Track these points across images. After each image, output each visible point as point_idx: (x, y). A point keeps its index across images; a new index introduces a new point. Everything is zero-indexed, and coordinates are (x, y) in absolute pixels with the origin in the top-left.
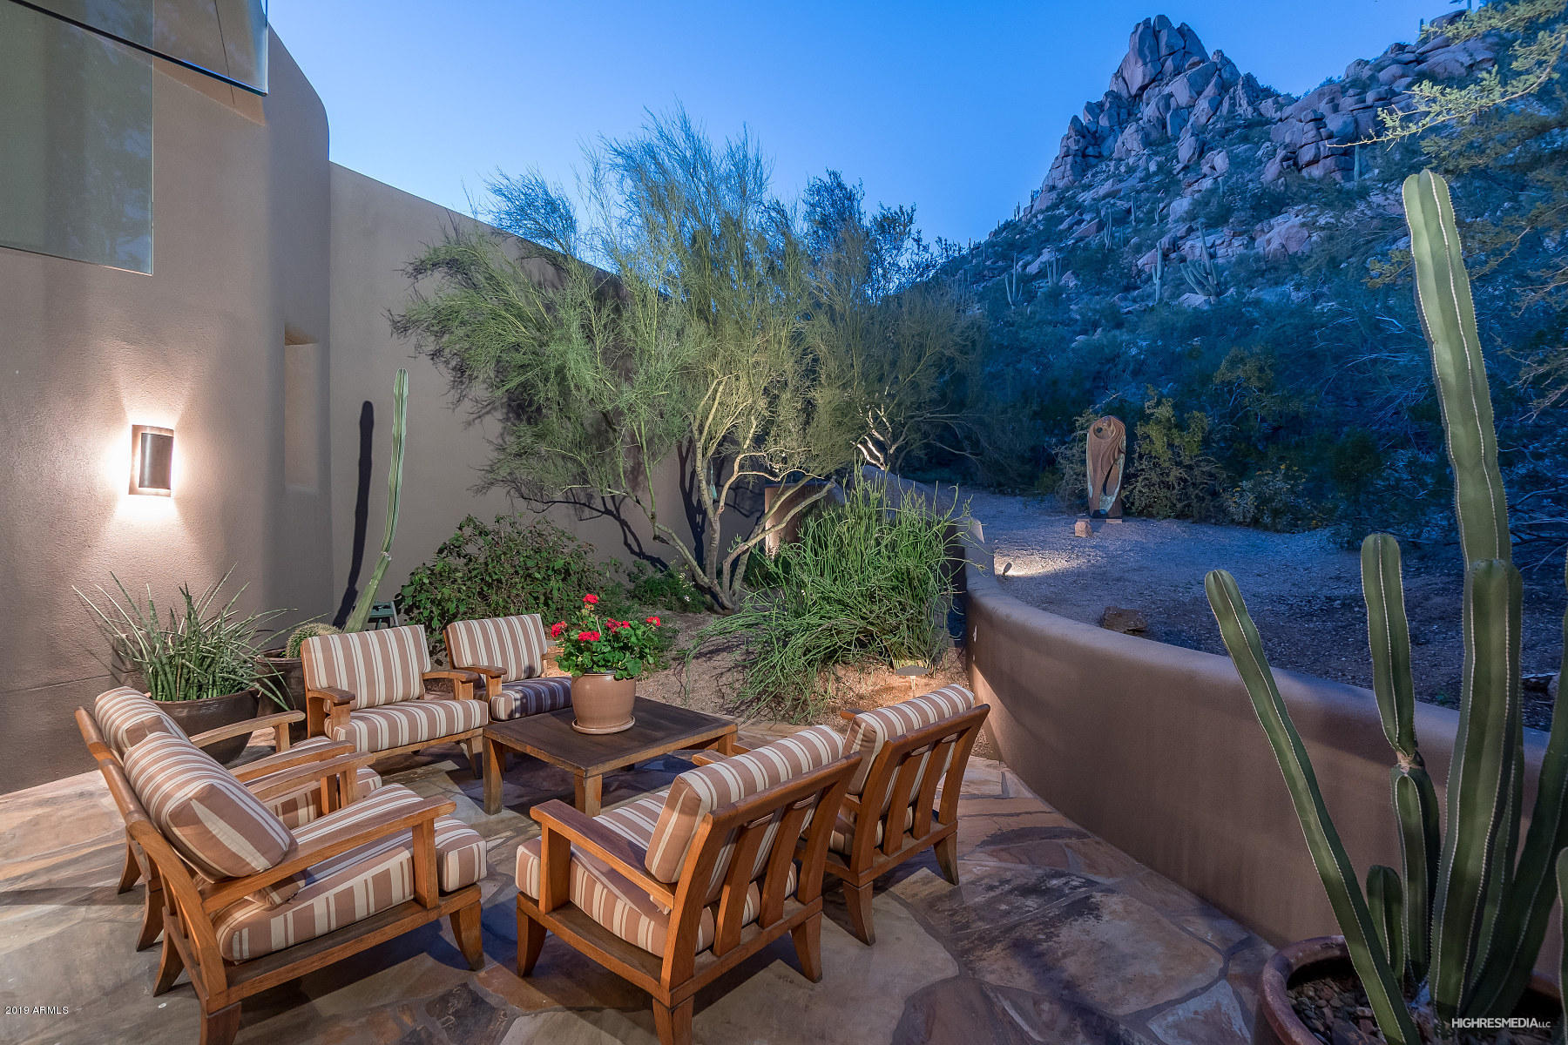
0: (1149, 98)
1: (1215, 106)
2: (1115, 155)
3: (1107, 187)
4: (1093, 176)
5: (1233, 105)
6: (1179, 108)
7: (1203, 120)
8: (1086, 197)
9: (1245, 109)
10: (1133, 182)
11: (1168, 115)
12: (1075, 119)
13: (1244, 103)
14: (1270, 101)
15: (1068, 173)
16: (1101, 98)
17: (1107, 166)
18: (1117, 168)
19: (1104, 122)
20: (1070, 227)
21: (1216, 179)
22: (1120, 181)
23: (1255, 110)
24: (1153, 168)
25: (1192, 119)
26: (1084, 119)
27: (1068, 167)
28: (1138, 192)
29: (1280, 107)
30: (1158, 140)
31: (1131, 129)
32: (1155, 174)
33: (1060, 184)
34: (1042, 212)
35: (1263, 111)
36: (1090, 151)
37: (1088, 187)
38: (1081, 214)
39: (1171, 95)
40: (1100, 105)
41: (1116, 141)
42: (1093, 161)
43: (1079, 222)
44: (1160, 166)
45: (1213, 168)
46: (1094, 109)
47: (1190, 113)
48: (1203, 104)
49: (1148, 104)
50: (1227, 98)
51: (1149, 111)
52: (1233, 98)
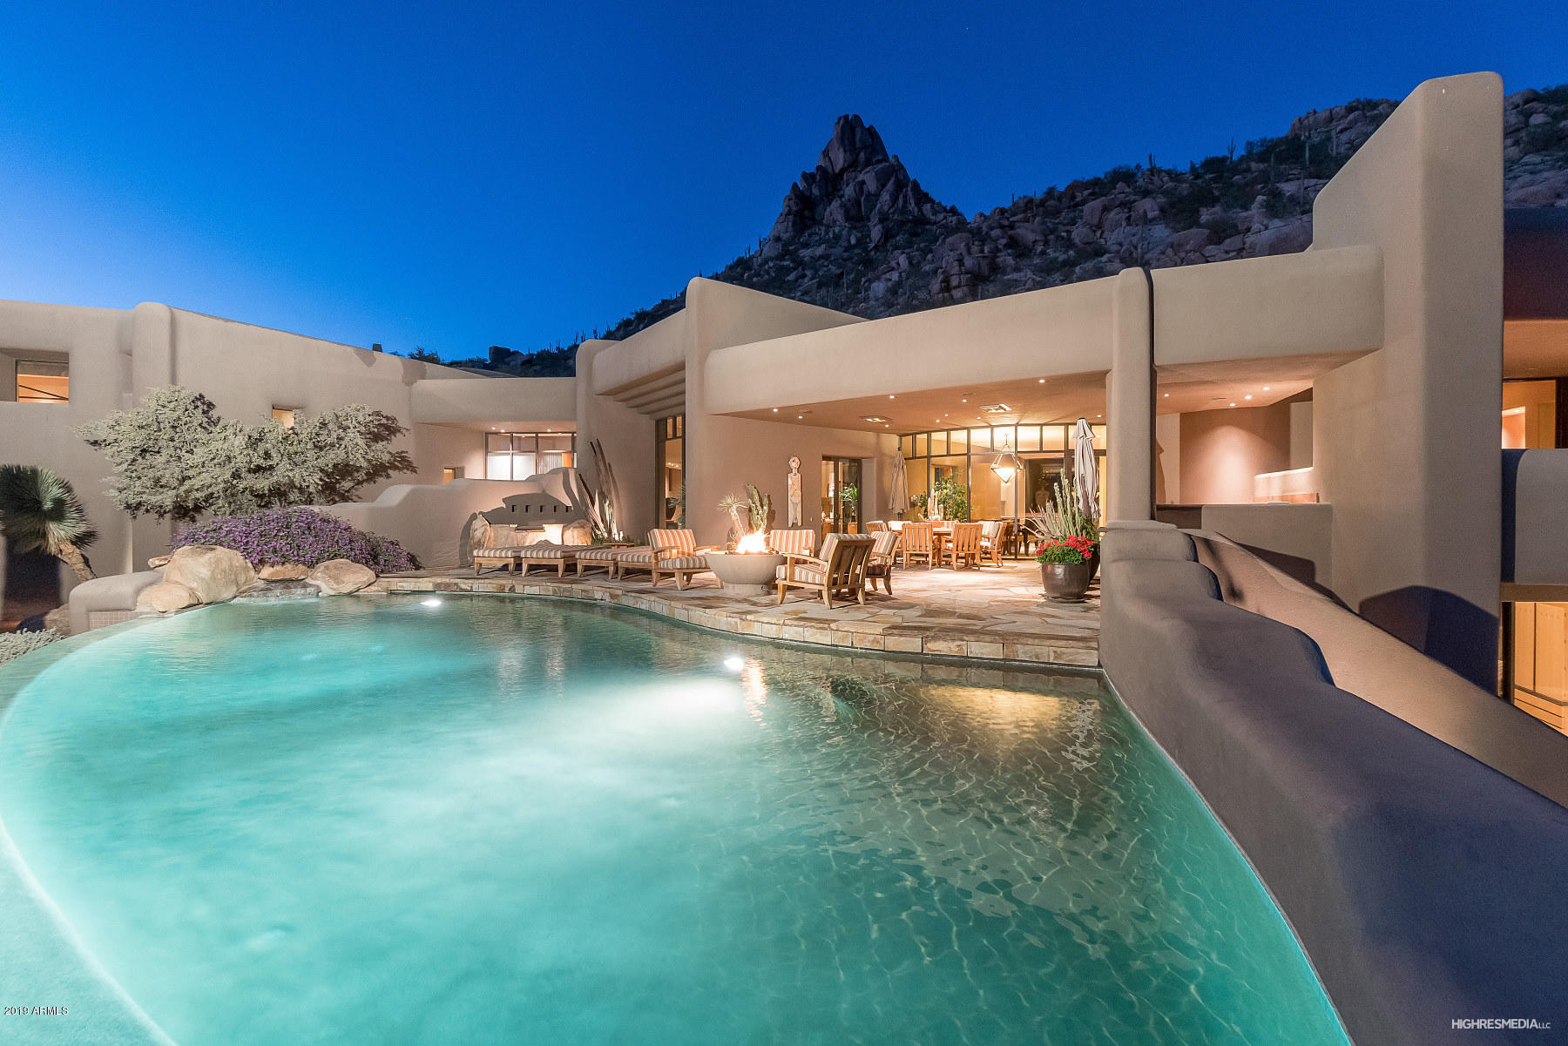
0: (848, 180)
1: (894, 199)
2: (825, 222)
3: (820, 251)
4: (810, 236)
5: (905, 202)
6: (869, 194)
7: (886, 208)
8: (805, 253)
9: (912, 206)
10: (838, 251)
11: (862, 199)
12: (795, 185)
13: (912, 202)
14: (929, 205)
15: (790, 229)
16: (813, 170)
17: (820, 230)
18: (827, 233)
19: (815, 191)
20: (796, 280)
21: (900, 273)
22: (831, 247)
23: (920, 210)
24: (853, 241)
25: (878, 206)
26: (802, 185)
27: (790, 224)
28: (844, 260)
29: (935, 213)
30: (856, 216)
31: (835, 204)
32: (854, 246)
33: (785, 236)
34: (772, 259)
35: (925, 212)
36: (806, 213)
37: (806, 245)
38: (803, 270)
39: (863, 182)
40: (812, 176)
41: (825, 210)
42: (809, 223)
43: (804, 276)
44: (858, 240)
45: (898, 264)
46: (809, 178)
47: (876, 201)
48: (885, 197)
49: (847, 185)
50: (901, 196)
51: (849, 191)
52: (905, 196)
